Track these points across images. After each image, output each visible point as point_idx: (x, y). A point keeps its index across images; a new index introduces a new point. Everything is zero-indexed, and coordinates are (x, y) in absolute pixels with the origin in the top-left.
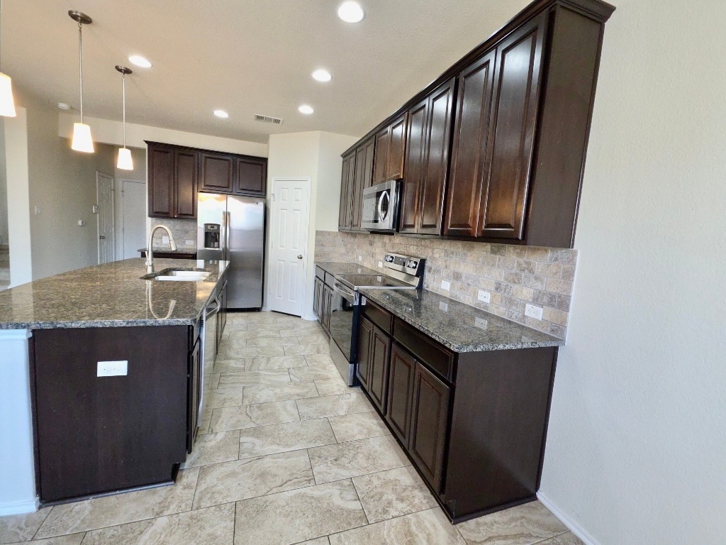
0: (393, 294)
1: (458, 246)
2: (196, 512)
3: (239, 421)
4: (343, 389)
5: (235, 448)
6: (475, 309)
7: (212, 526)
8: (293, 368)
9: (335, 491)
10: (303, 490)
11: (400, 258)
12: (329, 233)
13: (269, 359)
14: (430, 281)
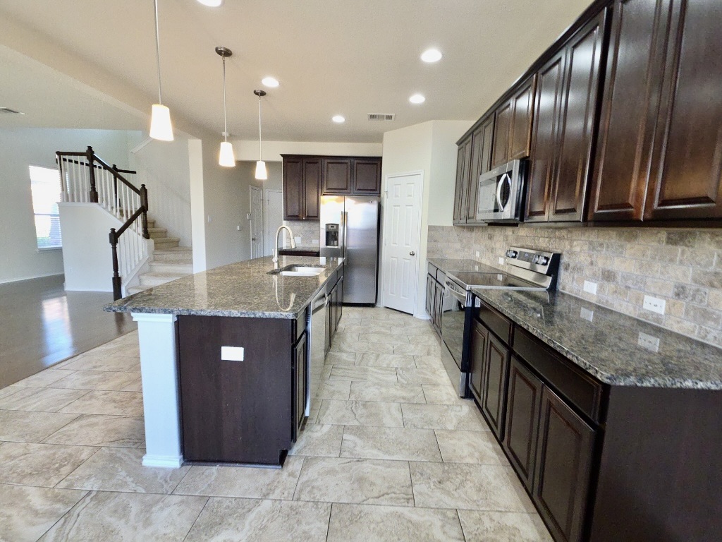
0: (516, 295)
1: (610, 237)
2: (296, 503)
3: (344, 416)
4: (453, 399)
5: (337, 443)
6: (638, 320)
7: (308, 524)
8: (401, 368)
9: (437, 520)
10: (400, 510)
11: (525, 253)
12: (443, 228)
13: (378, 356)
14: (567, 281)
